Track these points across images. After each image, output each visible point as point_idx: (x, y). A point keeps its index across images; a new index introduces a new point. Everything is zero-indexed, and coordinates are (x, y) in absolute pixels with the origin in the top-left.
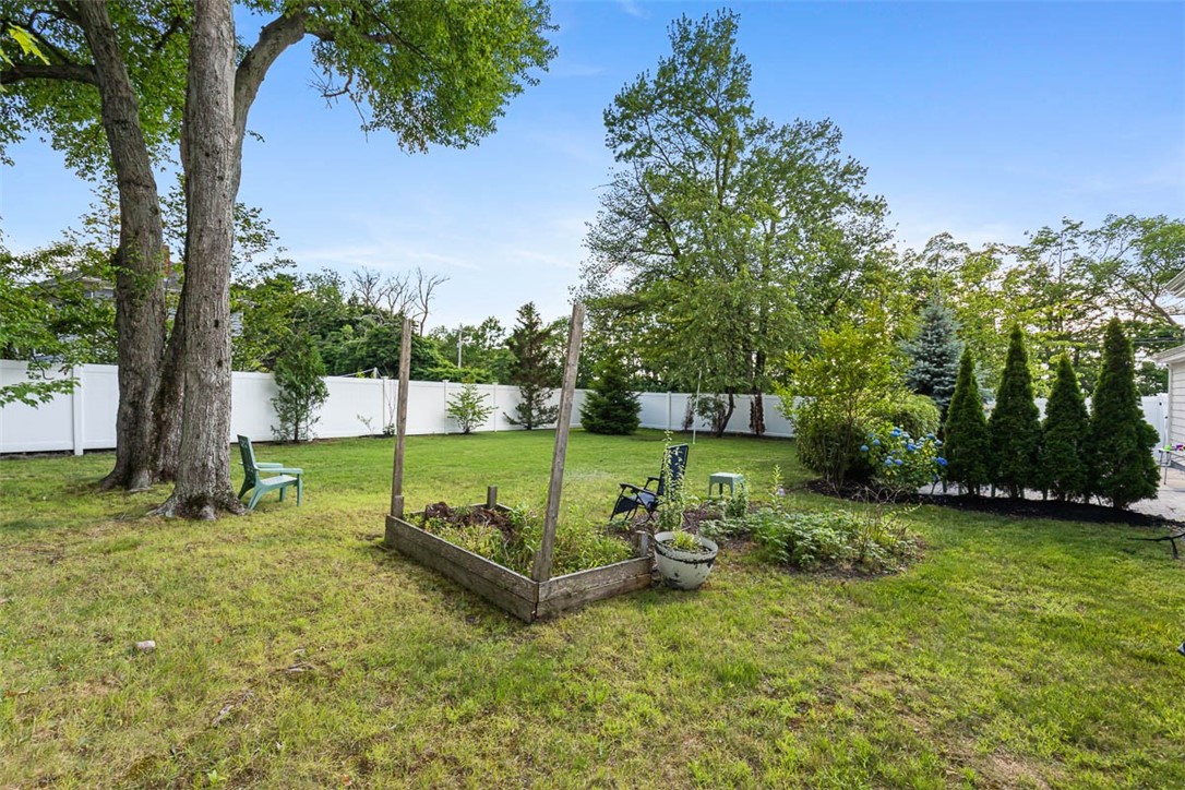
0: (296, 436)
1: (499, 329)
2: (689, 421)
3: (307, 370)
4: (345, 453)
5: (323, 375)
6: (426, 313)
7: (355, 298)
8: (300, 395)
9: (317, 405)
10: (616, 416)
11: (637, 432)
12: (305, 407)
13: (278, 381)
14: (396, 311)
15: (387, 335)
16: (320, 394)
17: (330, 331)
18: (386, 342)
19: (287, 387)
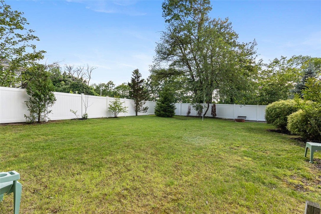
0: (39, 119)
1: (113, 85)
2: (189, 112)
3: (45, 88)
4: (65, 127)
5: (53, 91)
6: (90, 78)
7: (65, 73)
8: (40, 99)
9: (50, 104)
10: (168, 111)
11: (174, 116)
12: (44, 105)
13: (29, 92)
14: (80, 77)
15: (77, 84)
16: (51, 100)
17: (56, 83)
18: (76, 87)
19: (33, 95)
